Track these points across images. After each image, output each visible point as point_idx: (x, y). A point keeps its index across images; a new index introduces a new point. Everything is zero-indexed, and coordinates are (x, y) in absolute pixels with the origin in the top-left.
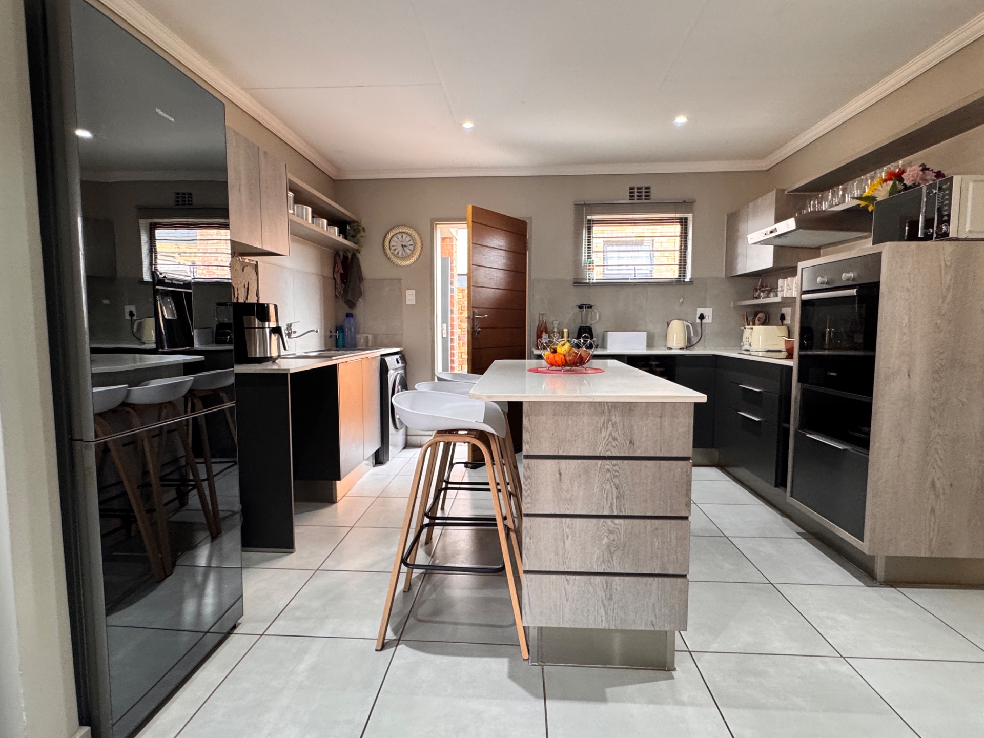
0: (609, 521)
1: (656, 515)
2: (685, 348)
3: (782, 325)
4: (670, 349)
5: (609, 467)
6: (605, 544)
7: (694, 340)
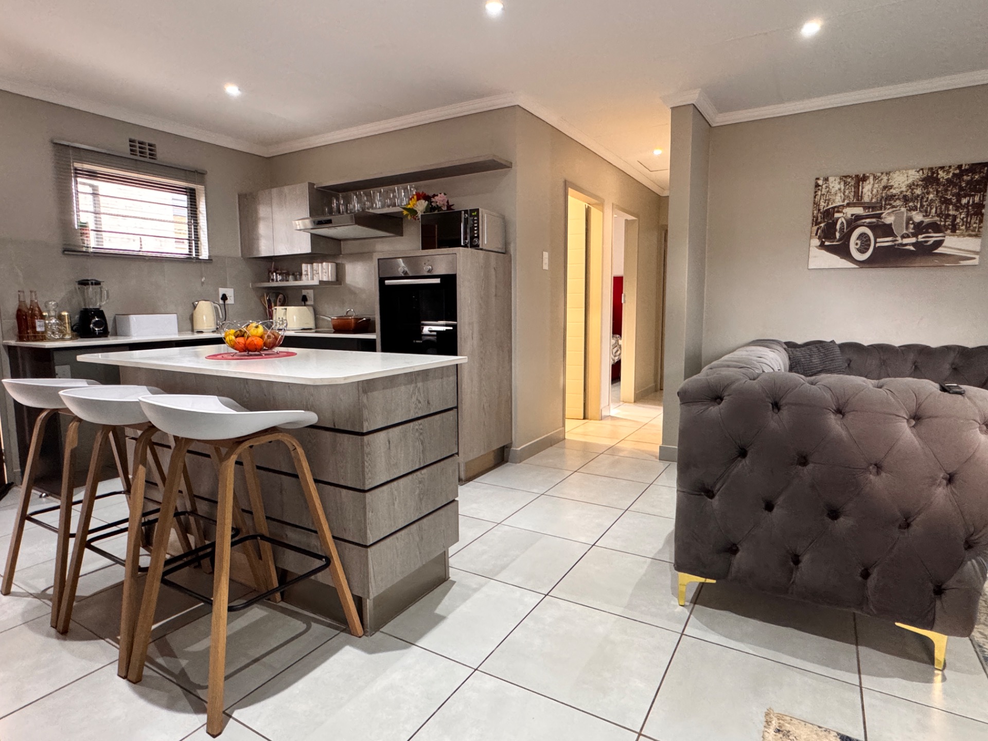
0: (419, 473)
3: (305, 305)
4: (202, 332)
5: (417, 427)
6: (417, 494)
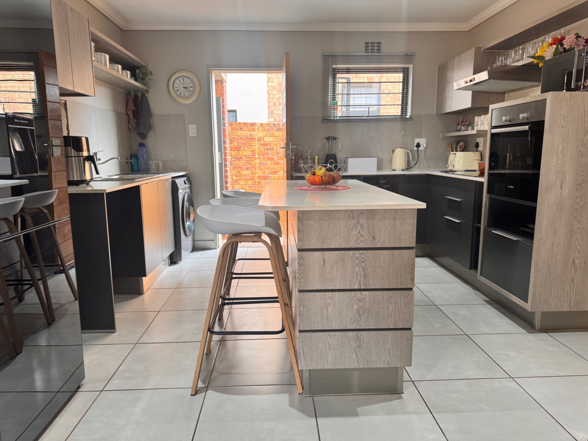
0: (358, 293)
1: (391, 287)
2: (405, 169)
3: (477, 151)
4: (395, 170)
5: (358, 256)
6: (355, 309)
7: (412, 163)
